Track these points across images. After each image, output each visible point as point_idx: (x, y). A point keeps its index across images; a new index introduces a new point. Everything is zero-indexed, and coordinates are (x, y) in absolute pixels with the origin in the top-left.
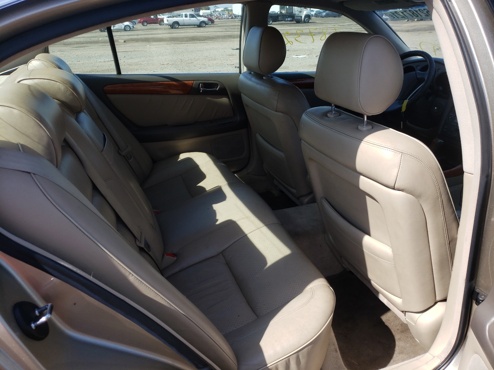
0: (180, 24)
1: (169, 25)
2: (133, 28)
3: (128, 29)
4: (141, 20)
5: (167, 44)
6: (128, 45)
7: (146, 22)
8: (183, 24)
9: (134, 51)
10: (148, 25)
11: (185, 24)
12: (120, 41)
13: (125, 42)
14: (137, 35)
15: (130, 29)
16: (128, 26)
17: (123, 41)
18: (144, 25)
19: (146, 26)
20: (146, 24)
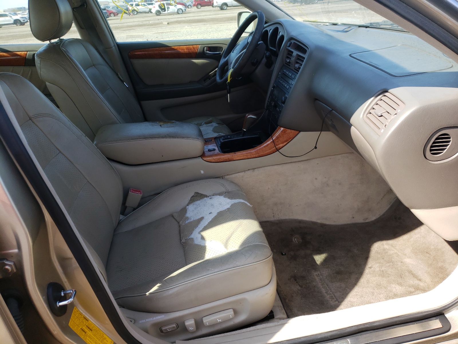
0: (228, 5)
1: (219, 7)
2: (185, 11)
3: (180, 12)
4: (195, 3)
5: (204, 24)
6: (170, 26)
7: (200, 4)
8: (231, 5)
9: (171, 31)
10: (202, 8)
11: (233, 5)
12: (164, 23)
13: (168, 24)
14: (185, 18)
15: (183, 12)
16: (181, 9)
17: (166, 23)
18: (198, 8)
19: (200, 8)
20: (199, 7)
